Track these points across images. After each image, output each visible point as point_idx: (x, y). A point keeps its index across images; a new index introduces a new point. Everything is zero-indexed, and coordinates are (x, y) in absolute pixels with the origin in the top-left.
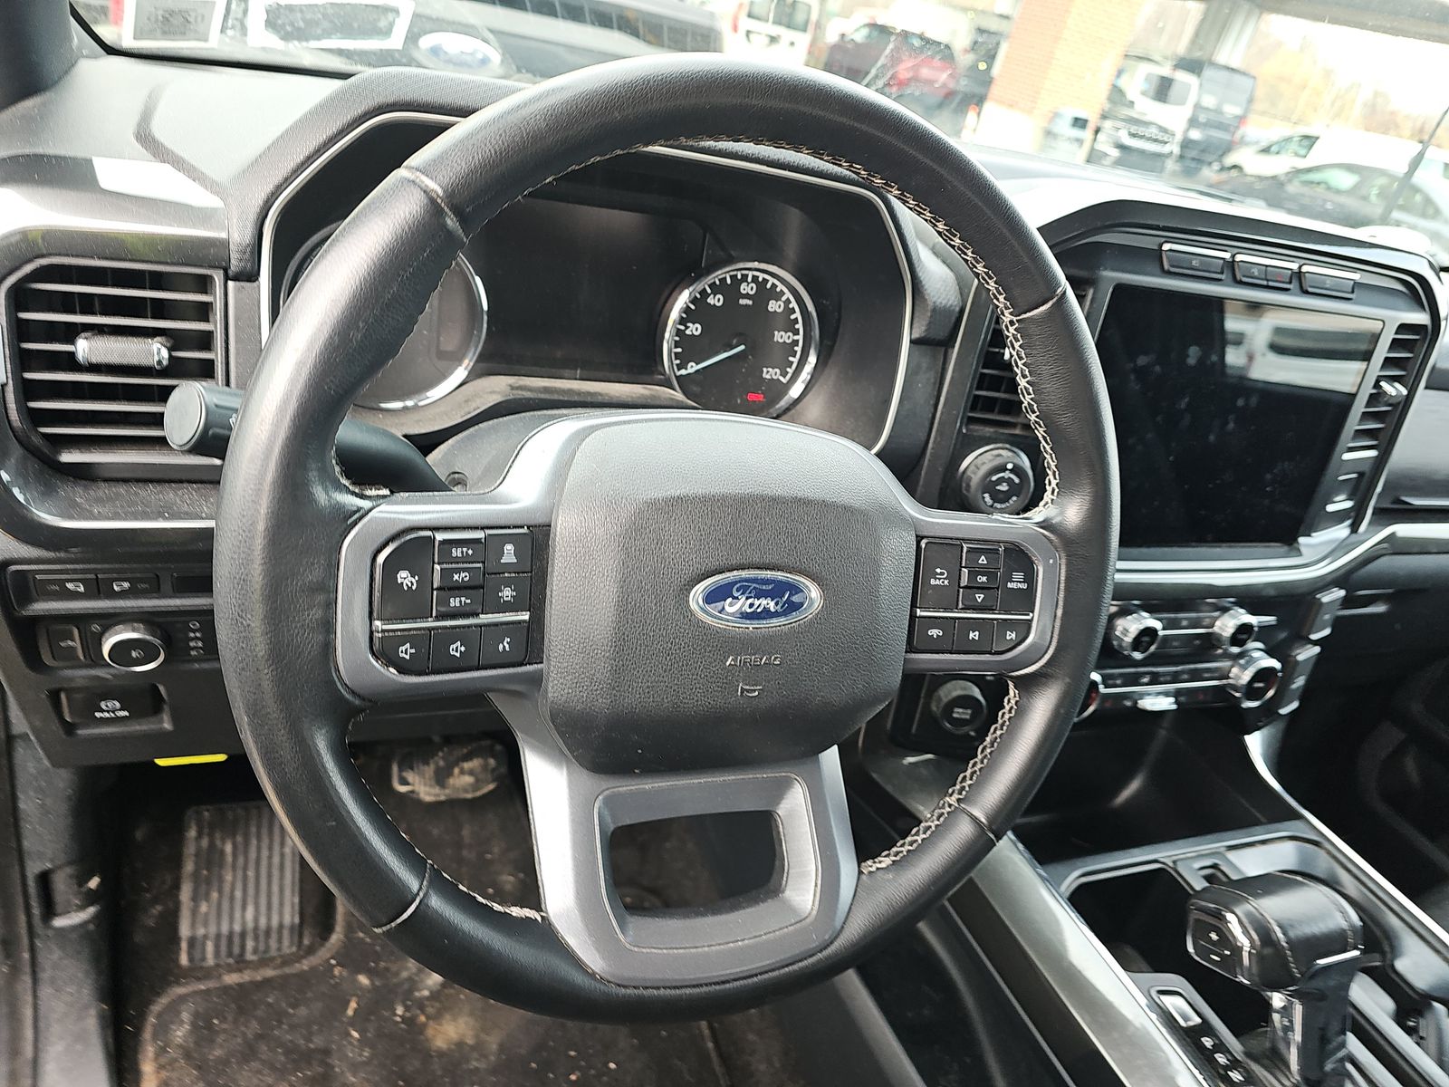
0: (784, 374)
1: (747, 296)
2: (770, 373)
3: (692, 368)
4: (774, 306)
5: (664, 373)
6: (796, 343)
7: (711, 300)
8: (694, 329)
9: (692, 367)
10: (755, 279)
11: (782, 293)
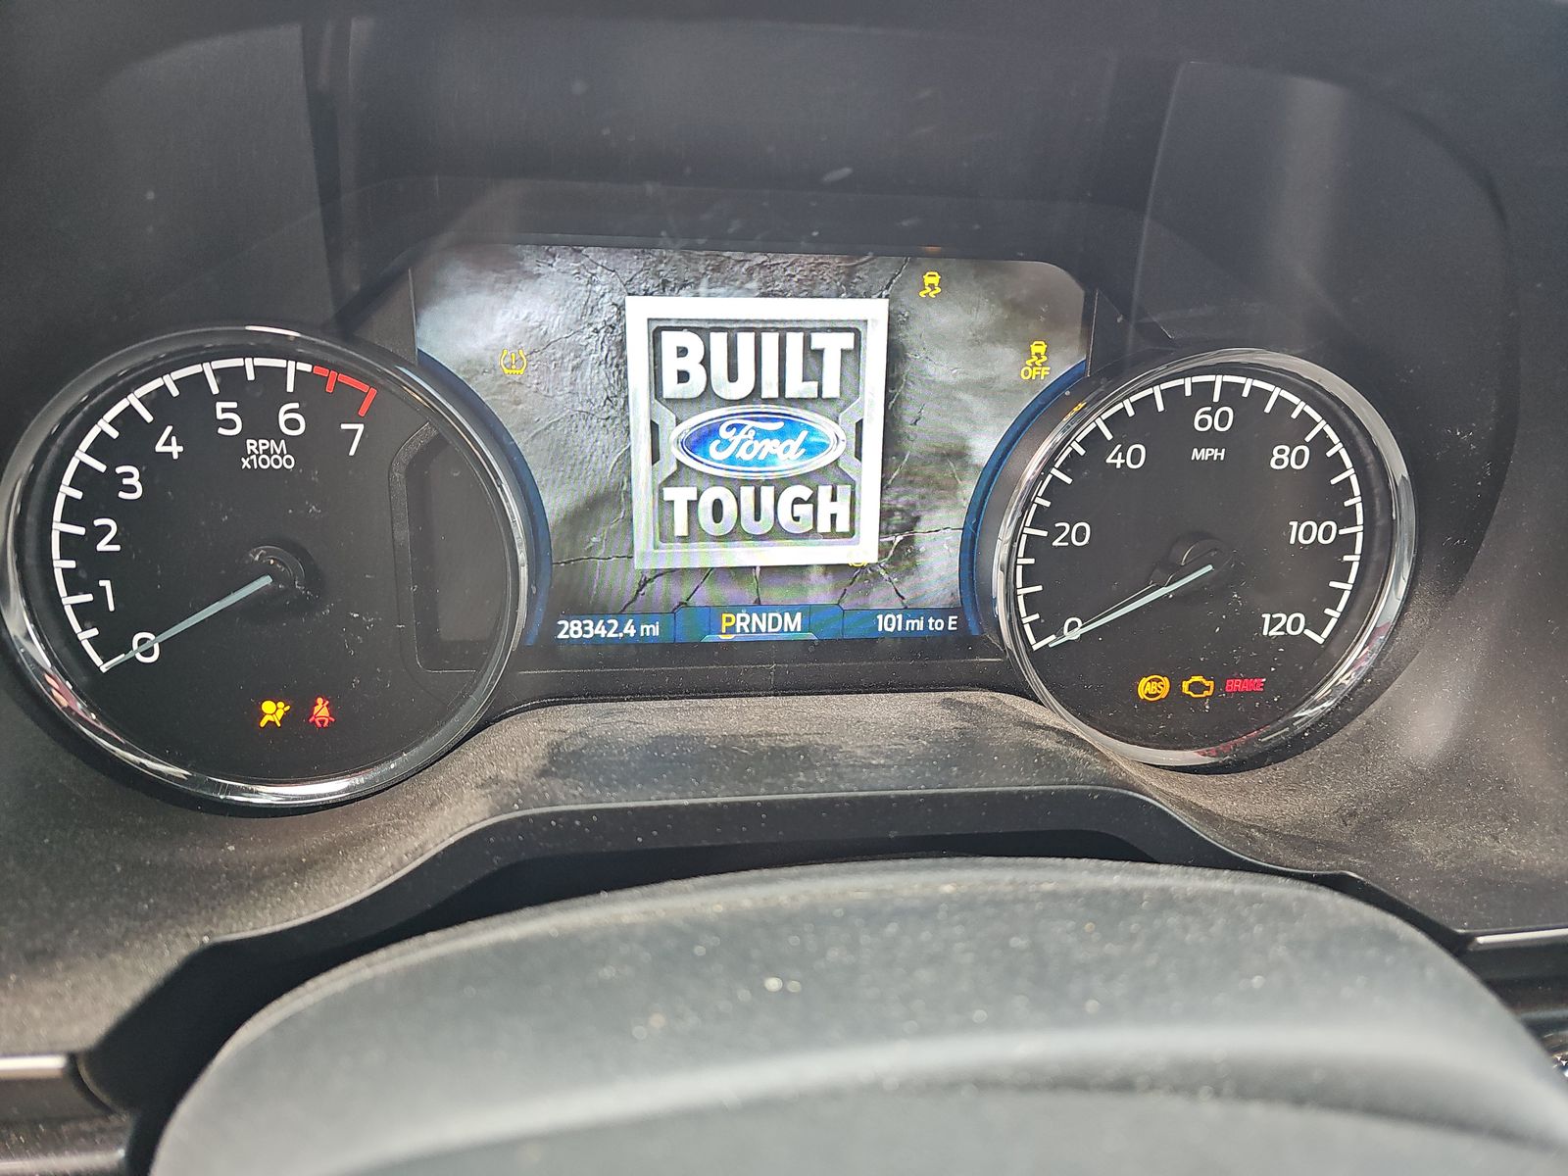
0: (1317, 623)
1: (1211, 439)
2: (1281, 624)
3: (1074, 631)
4: (1284, 457)
5: (1000, 650)
6: (1346, 544)
7: (1115, 459)
8: (1076, 534)
9: (1073, 625)
10: (1231, 392)
11: (1307, 422)
